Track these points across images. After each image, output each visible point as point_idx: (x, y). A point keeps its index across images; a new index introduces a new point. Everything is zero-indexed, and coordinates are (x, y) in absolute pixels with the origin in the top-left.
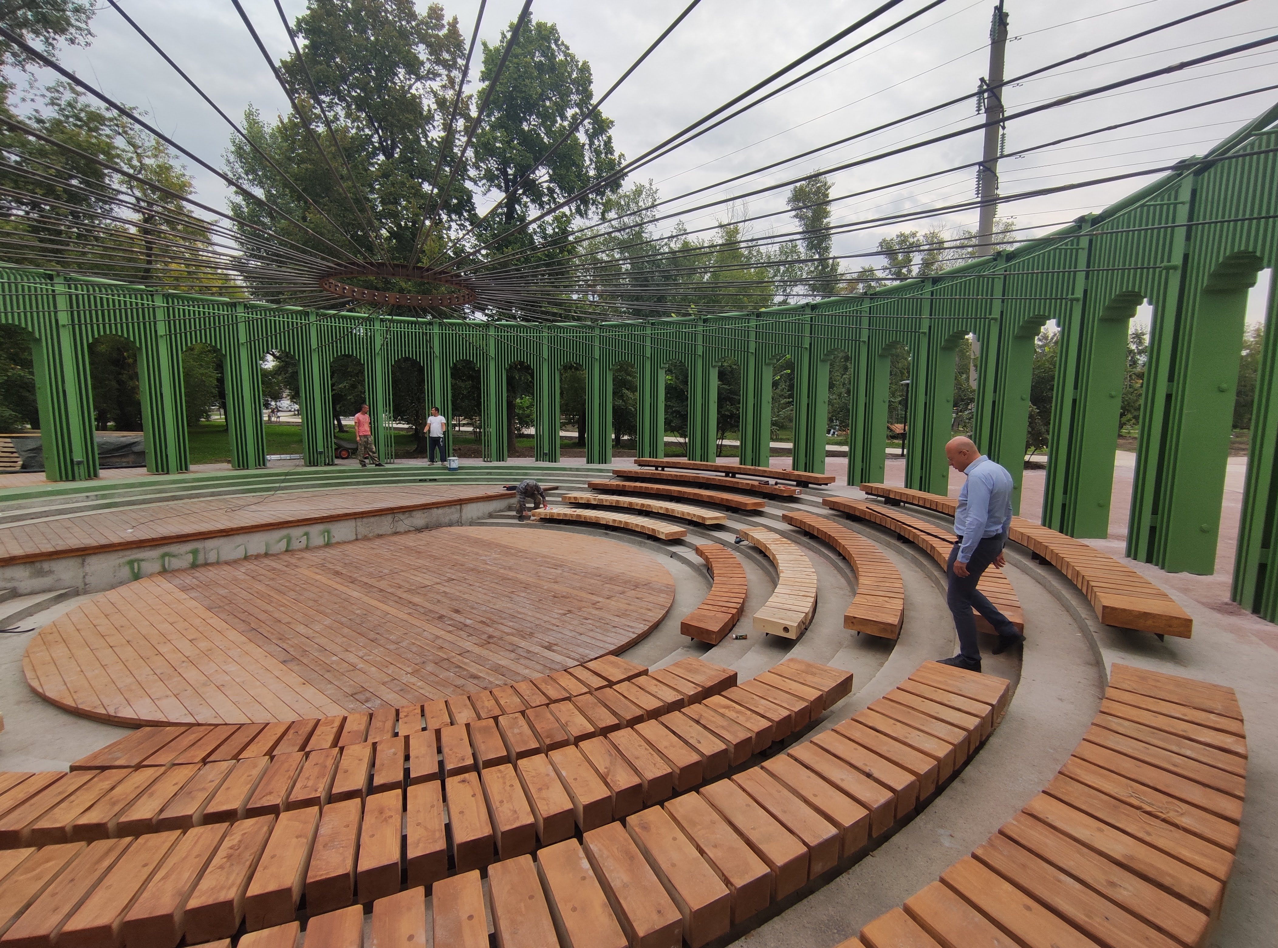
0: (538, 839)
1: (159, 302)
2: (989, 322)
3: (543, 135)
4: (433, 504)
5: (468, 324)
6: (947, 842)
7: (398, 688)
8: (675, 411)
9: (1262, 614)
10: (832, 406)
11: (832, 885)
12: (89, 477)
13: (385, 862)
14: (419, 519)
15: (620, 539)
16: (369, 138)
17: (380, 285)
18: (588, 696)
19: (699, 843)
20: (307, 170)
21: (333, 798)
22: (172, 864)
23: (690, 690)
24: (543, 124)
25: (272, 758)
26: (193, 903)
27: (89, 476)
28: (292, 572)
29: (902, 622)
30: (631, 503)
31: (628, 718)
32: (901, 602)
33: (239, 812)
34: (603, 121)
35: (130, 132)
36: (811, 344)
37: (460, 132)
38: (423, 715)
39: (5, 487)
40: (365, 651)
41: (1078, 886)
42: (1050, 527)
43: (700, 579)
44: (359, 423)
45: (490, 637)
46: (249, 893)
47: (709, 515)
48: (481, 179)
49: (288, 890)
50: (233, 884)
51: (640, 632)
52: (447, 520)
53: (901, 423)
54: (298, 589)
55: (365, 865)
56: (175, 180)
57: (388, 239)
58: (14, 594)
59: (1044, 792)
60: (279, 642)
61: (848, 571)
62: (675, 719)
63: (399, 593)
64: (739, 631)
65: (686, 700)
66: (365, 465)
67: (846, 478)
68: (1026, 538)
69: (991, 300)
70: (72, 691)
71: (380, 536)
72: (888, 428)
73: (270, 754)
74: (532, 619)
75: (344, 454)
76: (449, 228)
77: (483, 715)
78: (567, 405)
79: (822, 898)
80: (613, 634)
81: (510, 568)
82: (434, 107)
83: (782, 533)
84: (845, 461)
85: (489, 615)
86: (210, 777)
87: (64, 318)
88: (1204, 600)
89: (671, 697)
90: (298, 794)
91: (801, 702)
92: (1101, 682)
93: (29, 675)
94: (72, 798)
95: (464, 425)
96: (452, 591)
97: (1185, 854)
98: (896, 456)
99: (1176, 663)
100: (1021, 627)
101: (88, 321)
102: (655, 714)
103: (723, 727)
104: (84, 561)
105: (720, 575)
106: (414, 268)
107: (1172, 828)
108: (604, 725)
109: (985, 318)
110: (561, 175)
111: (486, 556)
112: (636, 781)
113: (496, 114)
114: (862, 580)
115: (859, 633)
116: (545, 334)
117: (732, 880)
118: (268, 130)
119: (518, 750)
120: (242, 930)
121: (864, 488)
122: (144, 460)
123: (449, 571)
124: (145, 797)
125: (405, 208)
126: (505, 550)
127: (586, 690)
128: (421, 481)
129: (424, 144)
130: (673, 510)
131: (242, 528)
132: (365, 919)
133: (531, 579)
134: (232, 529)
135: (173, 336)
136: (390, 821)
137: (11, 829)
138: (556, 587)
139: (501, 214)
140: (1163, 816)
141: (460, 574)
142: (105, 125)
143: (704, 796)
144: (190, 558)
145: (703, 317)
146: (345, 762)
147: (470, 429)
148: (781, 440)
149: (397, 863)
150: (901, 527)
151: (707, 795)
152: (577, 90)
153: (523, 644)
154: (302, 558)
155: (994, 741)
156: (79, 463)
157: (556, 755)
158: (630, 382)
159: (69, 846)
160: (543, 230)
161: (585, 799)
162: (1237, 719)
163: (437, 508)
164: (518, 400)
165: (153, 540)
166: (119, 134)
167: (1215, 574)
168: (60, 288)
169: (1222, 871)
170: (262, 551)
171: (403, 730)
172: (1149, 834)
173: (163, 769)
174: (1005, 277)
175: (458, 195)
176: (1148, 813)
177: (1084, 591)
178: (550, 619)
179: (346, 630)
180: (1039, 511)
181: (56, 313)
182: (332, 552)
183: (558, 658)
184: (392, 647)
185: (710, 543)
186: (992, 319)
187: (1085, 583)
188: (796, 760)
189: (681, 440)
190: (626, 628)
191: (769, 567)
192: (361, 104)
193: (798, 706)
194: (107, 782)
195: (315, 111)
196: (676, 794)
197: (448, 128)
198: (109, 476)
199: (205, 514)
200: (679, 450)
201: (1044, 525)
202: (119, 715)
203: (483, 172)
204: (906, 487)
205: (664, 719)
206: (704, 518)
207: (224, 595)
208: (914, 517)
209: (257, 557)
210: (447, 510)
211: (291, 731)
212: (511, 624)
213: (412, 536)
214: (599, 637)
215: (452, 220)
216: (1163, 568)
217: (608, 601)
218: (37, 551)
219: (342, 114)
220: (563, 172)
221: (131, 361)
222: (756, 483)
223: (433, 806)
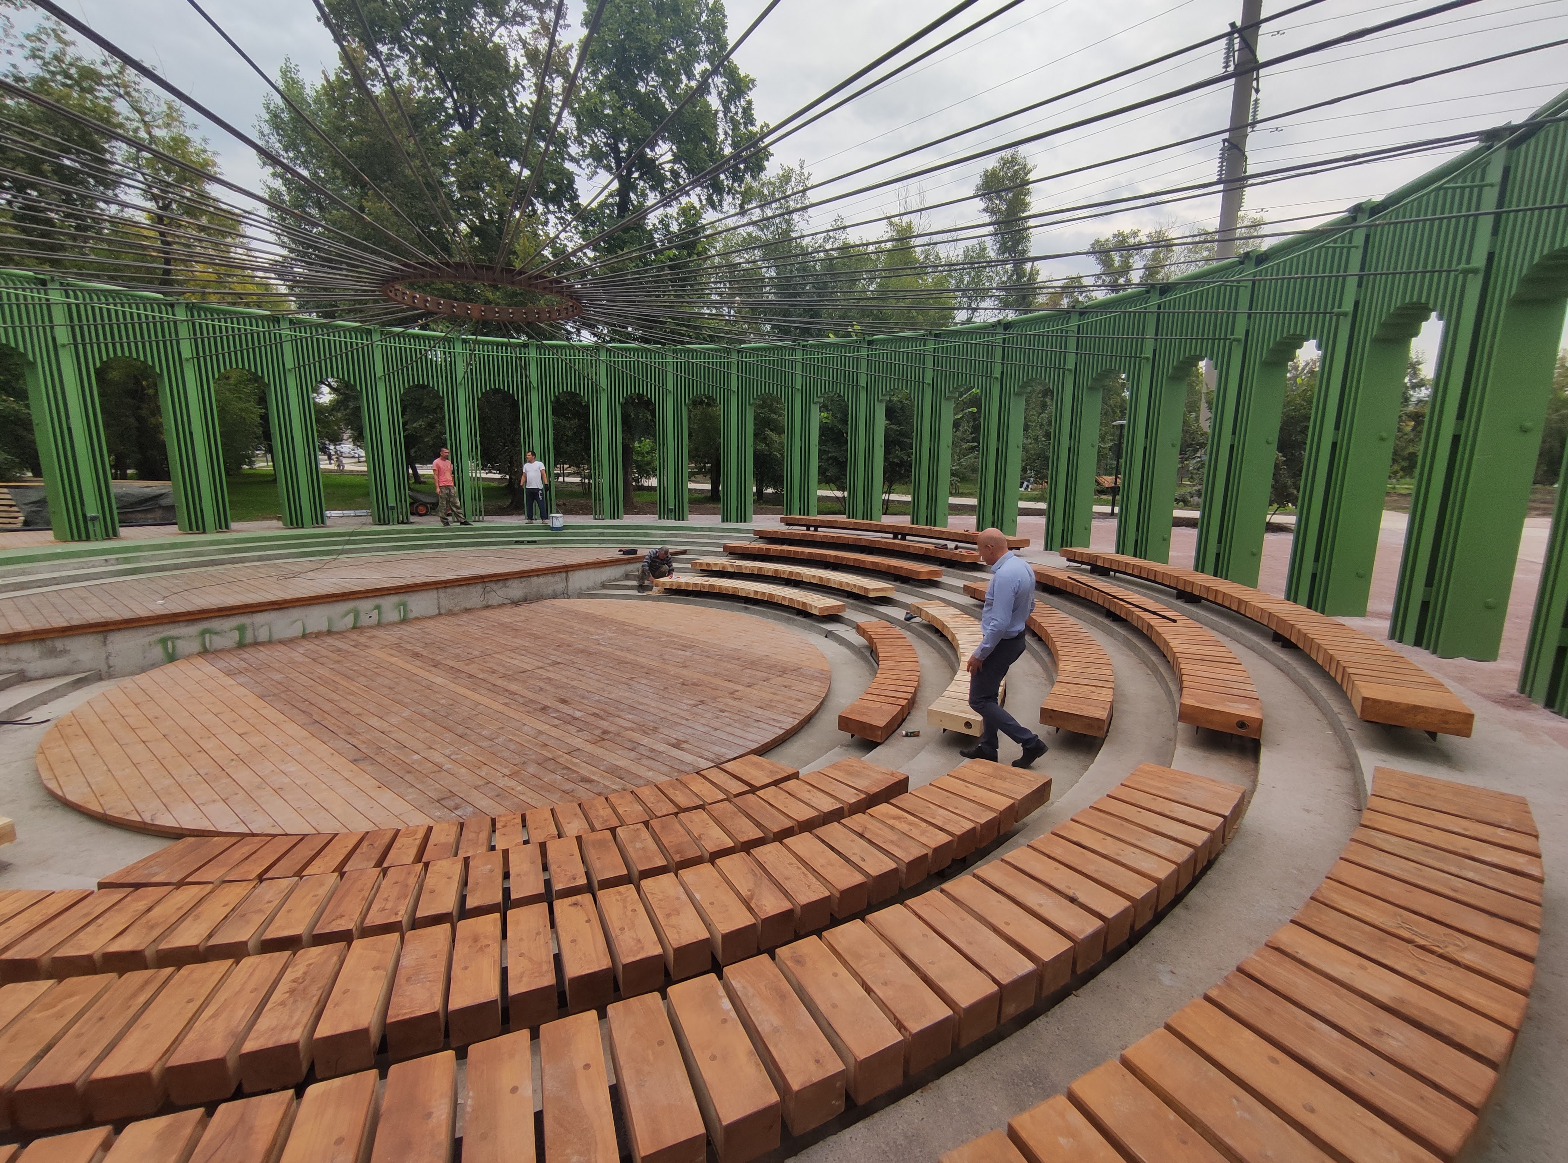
0: (667, 973)
1: (181, 315)
2: (1231, 344)
3: (664, 99)
4: (533, 571)
5: (573, 347)
6: (1167, 980)
7: (494, 793)
8: (831, 458)
9: (1556, 709)
10: (1027, 452)
11: (1027, 1030)
12: (107, 537)
13: (482, 999)
14: (516, 589)
15: (763, 614)
16: (441, 102)
17: (460, 295)
18: (726, 803)
19: (866, 979)
20: (362, 143)
21: (417, 924)
22: (223, 999)
23: (851, 797)
24: (664, 84)
25: (342, 875)
26: (249, 1046)
27: (107, 535)
28: (363, 654)
29: (1111, 717)
30: (776, 571)
31: (776, 830)
32: (1110, 692)
33: (304, 938)
34: (741, 80)
35: (134, 94)
36: (1002, 373)
37: (557, 95)
38: (524, 826)
39: (4, 548)
40: (452, 748)
41: (1335, 1034)
42: (1295, 601)
43: (862, 663)
44: (438, 471)
45: (605, 732)
46: (318, 1034)
47: (873, 585)
48: (585, 157)
49: (365, 1032)
50: (297, 1024)
51: (788, 727)
52: (550, 591)
53: (1110, 475)
54: (369, 673)
55: (457, 1002)
56: (194, 158)
57: (469, 236)
58: (22, 678)
59: (1292, 921)
60: (347, 738)
61: (1044, 655)
62: (833, 831)
63: (493, 679)
64: (909, 726)
65: (846, 809)
66: (447, 524)
67: (1043, 542)
68: (1267, 615)
69: (1235, 314)
70: (98, 795)
71: (467, 610)
72: (1096, 481)
73: (340, 870)
74: (656, 711)
75: (422, 510)
76: (546, 223)
77: (598, 826)
78: (697, 449)
79: (1014, 1044)
80: (755, 730)
81: (628, 650)
82: (523, 61)
83: (963, 609)
84: (1042, 521)
85: (603, 706)
86: (267, 897)
87: (63, 335)
88: (1485, 692)
89: (827, 805)
90: (375, 918)
91: (988, 812)
92: (1357, 789)
93: (45, 775)
94: (100, 921)
95: (569, 475)
96: (558, 677)
97: (1468, 996)
98: (1104, 516)
99: (1450, 767)
100: (1259, 724)
101: (94, 340)
102: (808, 826)
103: (892, 842)
104: (105, 638)
105: (886, 659)
106: (502, 271)
107: (1452, 966)
108: (746, 839)
109: (1225, 339)
110: (688, 151)
111: (599, 634)
112: (786, 906)
113: (604, 71)
114: (1062, 665)
115: (1058, 729)
116: (669, 360)
117: (905, 1024)
118: (310, 92)
119: (641, 868)
120: (311, 1078)
121: (1064, 554)
122: (175, 517)
123: (554, 652)
124: (190, 919)
125: (488, 195)
126: (622, 628)
127: (723, 796)
128: (517, 542)
129: (511, 111)
130: (828, 580)
131: (298, 600)
132: (458, 1065)
133: (654, 663)
134: (286, 601)
135: (202, 359)
136: (487, 950)
137: (27, 957)
138: (685, 672)
139: (612, 205)
140: (1440, 951)
141: (567, 657)
142: (104, 85)
143: (871, 925)
144: (236, 635)
145: (868, 338)
146: (431, 880)
147: (577, 480)
148: (962, 495)
149: (496, 1001)
150: (1110, 602)
151: (875, 924)
152: (708, 39)
153: (645, 741)
154: (374, 636)
155: (1225, 860)
156: (94, 519)
157: (687, 874)
158: (774, 420)
159: (97, 977)
160: (667, 227)
161: (724, 927)
162: (1530, 835)
163: (538, 576)
164: (636, 444)
165: (189, 613)
166: (121, 96)
167: (1499, 660)
168: (56, 296)
169: (1513, 1017)
170: (324, 627)
171: (500, 843)
172: (1423, 972)
173: (210, 886)
174: (1254, 284)
175: (555, 177)
176: (1422, 947)
177: (1339, 680)
178: (678, 711)
179: (429, 724)
180: (1283, 583)
181: (52, 328)
182: (409, 629)
183: (688, 758)
184: (485, 744)
185: (874, 620)
186: (1235, 340)
187: (1340, 670)
188: (984, 881)
189: (839, 494)
190: (771, 722)
191: (946, 649)
192: (430, 56)
193: (985, 817)
194: (145, 902)
195: (370, 65)
196: (836, 922)
197: (541, 89)
198: (131, 536)
199: (252, 582)
200: (837, 506)
201: (1288, 599)
202: (157, 823)
203: (588, 149)
204: (1118, 552)
205: (819, 831)
206: (866, 590)
207: (279, 681)
208: (1127, 589)
209: (318, 635)
210: (550, 579)
211: (365, 844)
212: (630, 716)
213: (507, 610)
214: (738, 732)
215: (549, 212)
216: (1434, 652)
217: (749, 689)
218: (47, 626)
219: (405, 70)
220: (690, 147)
221: (151, 391)
222: (932, 547)
223: (538, 934)
